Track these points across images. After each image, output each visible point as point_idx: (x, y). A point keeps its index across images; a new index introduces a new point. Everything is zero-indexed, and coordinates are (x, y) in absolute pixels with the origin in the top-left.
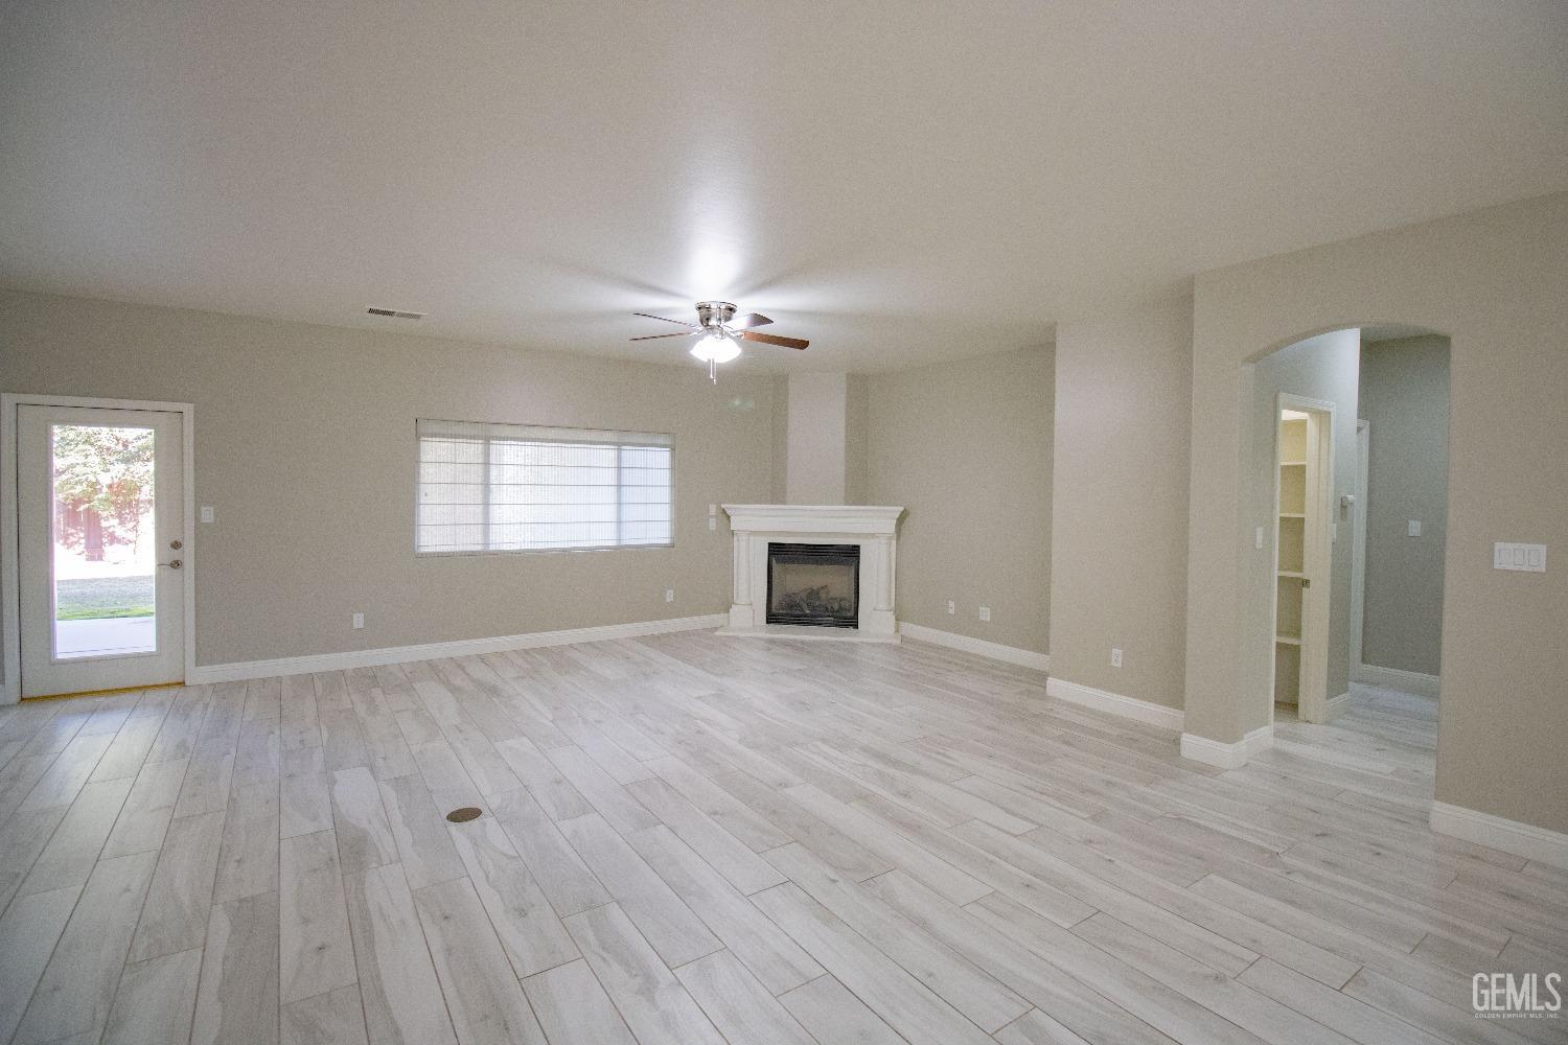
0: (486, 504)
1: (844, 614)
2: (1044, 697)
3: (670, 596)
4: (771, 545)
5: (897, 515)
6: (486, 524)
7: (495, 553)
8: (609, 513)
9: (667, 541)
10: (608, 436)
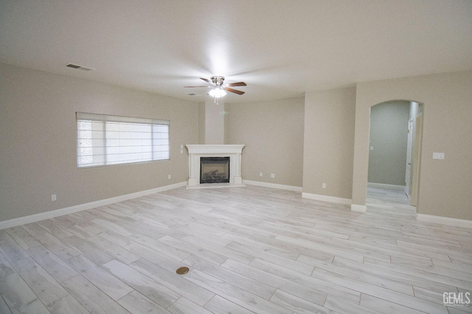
0: (105, 147)
1: (225, 178)
2: (301, 198)
3: (169, 177)
4: (201, 158)
5: (243, 147)
6: (105, 155)
7: (109, 166)
8: (149, 149)
9: (168, 158)
10: (148, 121)
